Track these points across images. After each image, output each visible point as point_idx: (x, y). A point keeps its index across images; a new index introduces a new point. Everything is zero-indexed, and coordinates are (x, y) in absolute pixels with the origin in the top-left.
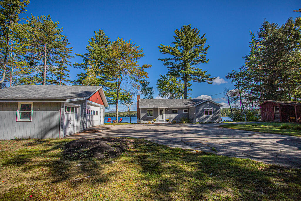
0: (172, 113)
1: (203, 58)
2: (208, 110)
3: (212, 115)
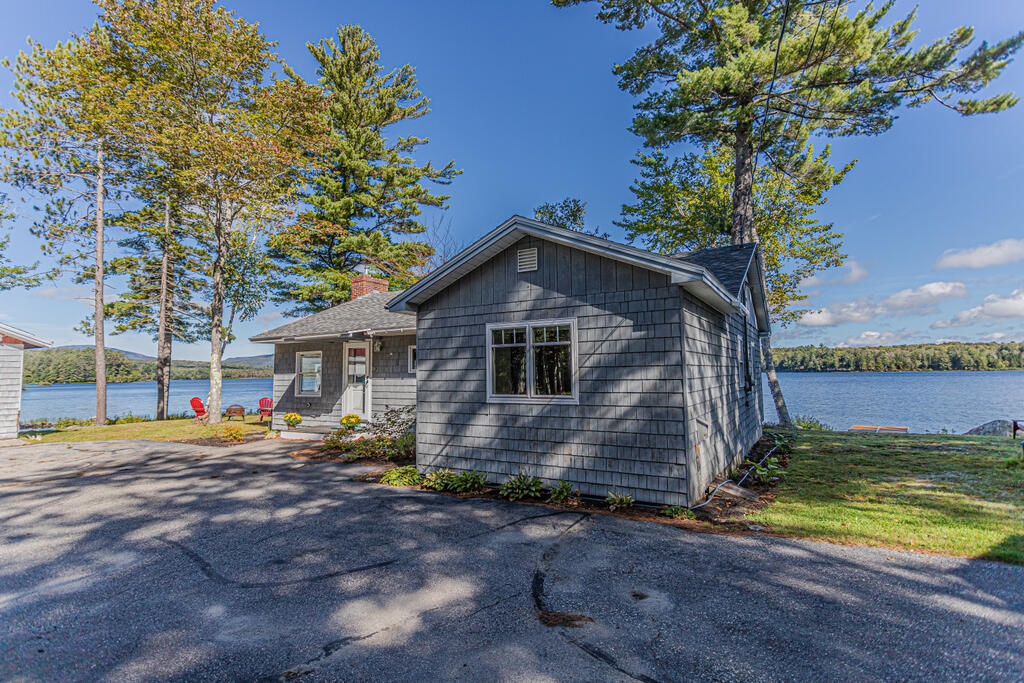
0: (410, 370)
2: (530, 337)
3: (575, 397)
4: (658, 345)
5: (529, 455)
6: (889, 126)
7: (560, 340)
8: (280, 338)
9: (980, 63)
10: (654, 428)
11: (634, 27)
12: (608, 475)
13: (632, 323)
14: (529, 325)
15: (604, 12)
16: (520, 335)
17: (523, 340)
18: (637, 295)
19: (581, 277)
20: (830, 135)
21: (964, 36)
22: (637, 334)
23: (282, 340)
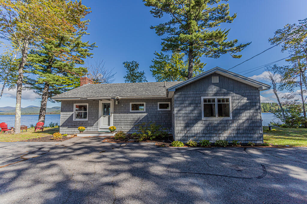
0: (131, 111)
1: (224, 11)
2: (216, 101)
3: (231, 118)
4: (254, 104)
5: (217, 134)
6: (219, 57)
7: (222, 102)
8: (79, 98)
9: (239, 48)
10: (253, 125)
11: (158, 17)
12: (241, 138)
13: (247, 98)
14: (216, 98)
15: (152, 11)
16: (214, 100)
17: (214, 102)
18: (248, 91)
19: (232, 86)
20: (206, 57)
21: (236, 41)
22: (247, 101)
23: (80, 99)
